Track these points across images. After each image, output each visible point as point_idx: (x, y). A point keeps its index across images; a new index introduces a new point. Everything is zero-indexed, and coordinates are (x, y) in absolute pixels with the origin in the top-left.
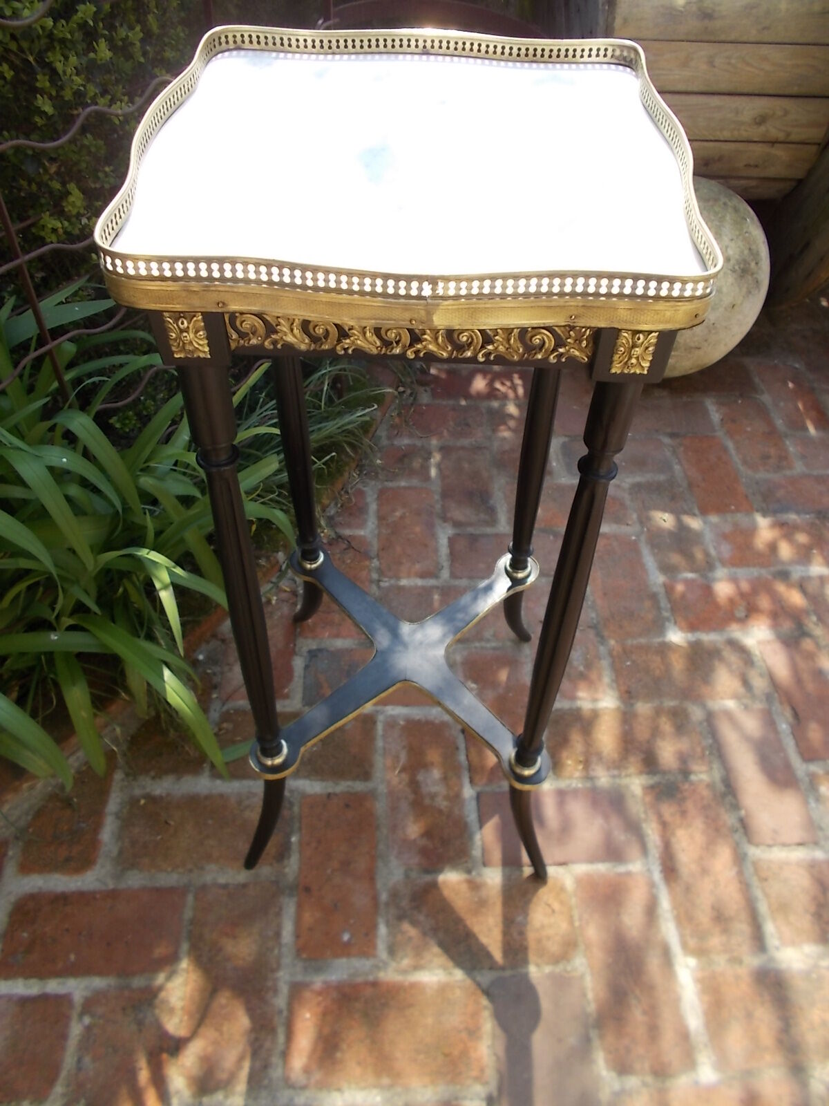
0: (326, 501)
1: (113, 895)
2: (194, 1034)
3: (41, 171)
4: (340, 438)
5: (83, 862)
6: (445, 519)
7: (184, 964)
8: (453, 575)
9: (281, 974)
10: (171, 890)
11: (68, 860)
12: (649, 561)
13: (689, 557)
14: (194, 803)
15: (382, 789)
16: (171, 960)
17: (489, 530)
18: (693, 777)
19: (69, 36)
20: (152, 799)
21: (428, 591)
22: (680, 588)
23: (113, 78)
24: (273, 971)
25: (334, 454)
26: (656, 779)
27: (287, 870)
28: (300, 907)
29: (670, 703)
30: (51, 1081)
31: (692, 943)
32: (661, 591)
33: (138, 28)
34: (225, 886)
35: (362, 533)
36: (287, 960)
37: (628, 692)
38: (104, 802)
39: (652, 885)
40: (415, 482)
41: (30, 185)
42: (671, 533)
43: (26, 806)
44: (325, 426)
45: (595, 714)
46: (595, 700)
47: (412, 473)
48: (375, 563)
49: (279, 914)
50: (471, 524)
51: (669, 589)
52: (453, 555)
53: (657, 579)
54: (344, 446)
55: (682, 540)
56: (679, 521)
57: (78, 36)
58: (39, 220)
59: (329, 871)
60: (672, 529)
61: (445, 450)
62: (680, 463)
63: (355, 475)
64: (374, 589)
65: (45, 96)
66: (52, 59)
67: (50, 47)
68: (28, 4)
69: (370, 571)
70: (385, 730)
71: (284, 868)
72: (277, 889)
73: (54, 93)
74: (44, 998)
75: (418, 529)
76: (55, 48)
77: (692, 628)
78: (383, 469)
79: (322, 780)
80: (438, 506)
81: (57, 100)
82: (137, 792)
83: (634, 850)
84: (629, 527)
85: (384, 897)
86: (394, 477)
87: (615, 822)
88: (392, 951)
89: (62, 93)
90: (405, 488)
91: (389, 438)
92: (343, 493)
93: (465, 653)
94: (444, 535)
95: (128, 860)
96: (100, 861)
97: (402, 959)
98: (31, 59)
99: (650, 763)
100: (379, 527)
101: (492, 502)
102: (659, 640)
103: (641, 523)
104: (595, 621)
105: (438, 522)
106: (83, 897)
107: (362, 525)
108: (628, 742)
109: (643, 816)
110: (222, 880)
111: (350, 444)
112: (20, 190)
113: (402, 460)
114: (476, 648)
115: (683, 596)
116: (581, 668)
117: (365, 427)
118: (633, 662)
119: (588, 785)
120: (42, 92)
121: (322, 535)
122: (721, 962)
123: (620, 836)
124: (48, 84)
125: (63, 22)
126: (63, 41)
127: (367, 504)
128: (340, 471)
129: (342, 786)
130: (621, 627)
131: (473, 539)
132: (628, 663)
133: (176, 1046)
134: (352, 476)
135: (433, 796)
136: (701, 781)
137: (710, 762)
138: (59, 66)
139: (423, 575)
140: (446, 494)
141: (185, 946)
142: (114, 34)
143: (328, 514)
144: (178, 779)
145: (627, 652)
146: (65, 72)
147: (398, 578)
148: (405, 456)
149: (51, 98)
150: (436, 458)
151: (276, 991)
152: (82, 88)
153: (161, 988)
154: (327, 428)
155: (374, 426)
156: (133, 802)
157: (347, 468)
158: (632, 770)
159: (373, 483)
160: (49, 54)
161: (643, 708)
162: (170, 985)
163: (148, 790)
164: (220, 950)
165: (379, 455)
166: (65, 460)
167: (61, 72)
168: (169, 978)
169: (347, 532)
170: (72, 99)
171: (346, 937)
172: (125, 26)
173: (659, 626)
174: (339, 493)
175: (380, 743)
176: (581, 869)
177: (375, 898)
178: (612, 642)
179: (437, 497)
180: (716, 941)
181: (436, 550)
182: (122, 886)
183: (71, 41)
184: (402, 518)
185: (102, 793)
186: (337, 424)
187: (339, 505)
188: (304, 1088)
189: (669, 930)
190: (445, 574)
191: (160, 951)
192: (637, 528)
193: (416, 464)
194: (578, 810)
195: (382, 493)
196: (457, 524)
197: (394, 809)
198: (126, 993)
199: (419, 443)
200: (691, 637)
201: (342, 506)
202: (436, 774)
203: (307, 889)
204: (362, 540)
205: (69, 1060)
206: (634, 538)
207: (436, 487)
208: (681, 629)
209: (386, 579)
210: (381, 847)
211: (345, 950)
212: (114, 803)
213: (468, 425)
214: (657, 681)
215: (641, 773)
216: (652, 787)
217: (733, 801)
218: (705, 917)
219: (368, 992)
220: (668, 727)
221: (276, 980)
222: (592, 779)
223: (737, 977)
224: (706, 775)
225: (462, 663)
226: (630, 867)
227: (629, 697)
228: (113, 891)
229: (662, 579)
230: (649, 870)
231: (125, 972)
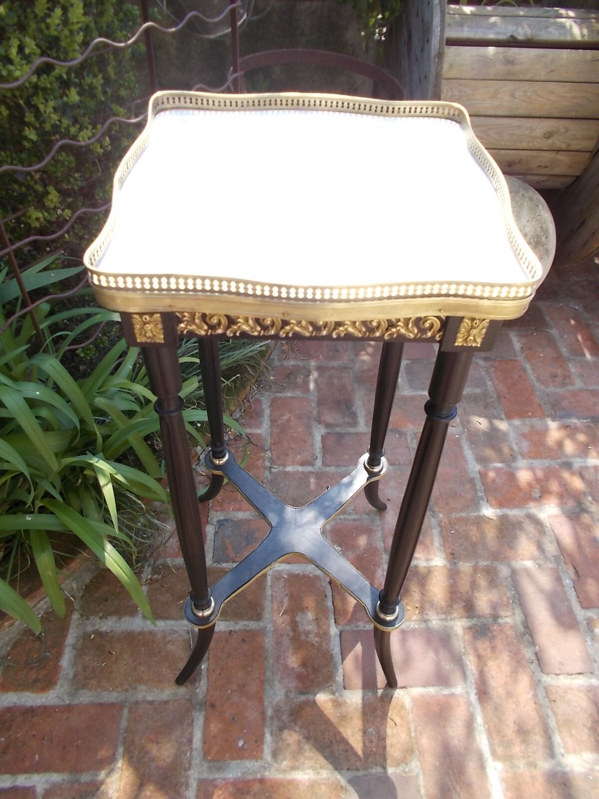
0: (233, 408)
1: (69, 708)
3: (29, 178)
4: (243, 362)
5: (46, 683)
6: (319, 422)
8: (324, 464)
9: (191, 772)
10: (112, 705)
11: (36, 681)
12: (469, 454)
13: (499, 451)
14: (131, 638)
15: (270, 627)
16: (112, 760)
17: (351, 430)
18: (500, 620)
19: (49, 86)
20: (100, 634)
21: (306, 475)
22: (492, 474)
23: (82, 112)
24: (186, 770)
25: (238, 375)
26: (474, 621)
27: (198, 690)
28: (207, 720)
29: (483, 563)
31: (500, 750)
32: (478, 476)
33: (100, 77)
34: (152, 703)
35: (259, 431)
36: (196, 761)
37: (453, 554)
38: (64, 637)
39: (469, 704)
40: (298, 393)
41: (20, 188)
42: (485, 433)
43: (7, 638)
45: (429, 571)
46: (428, 560)
47: (296, 386)
48: (269, 454)
49: (191, 725)
50: (337, 425)
51: (483, 475)
52: (324, 448)
53: (474, 467)
54: (246, 368)
55: (493, 438)
56: (491, 423)
57: (56, 85)
58: (27, 212)
59: (229, 692)
60: (485, 429)
61: (320, 369)
62: (491, 379)
63: (254, 388)
64: (267, 473)
65: (31, 128)
66: (36, 102)
67: (35, 94)
68: (19, 67)
69: (264, 460)
70: (272, 581)
71: (196, 688)
72: (191, 705)
73: (38, 125)
74: (14, 789)
75: (300, 430)
76: (39, 94)
77: (501, 505)
78: (275, 384)
79: (226, 621)
80: (315, 412)
81: (40, 131)
82: (89, 629)
83: (457, 677)
84: (454, 428)
85: (269, 712)
86: (282, 389)
87: (443, 654)
88: (275, 754)
89: (44, 125)
90: (291, 398)
91: (280, 360)
92: (245, 401)
94: (319, 433)
95: (81, 682)
96: (60, 682)
97: (282, 761)
98: (21, 102)
99: (470, 609)
100: (271, 426)
101: (354, 409)
102: (476, 514)
103: (463, 425)
105: (314, 423)
106: (46, 710)
107: (259, 426)
108: (453, 593)
109: (463, 650)
110: (149, 698)
111: (253, 367)
112: (13, 190)
113: (289, 377)
115: (494, 481)
117: (262, 354)
118: (456, 530)
119: (423, 626)
120: (29, 125)
121: (230, 433)
122: (521, 764)
123: (447, 666)
124: (33, 119)
125: (45, 76)
126: (44, 89)
127: (263, 410)
128: (243, 386)
129: (241, 625)
130: (447, 504)
131: (340, 437)
132: (453, 532)
134: (252, 388)
135: (307, 634)
136: (507, 623)
137: (513, 609)
138: (41, 107)
139: (303, 464)
140: (321, 403)
141: (121, 750)
142: (82, 81)
143: (234, 417)
144: (120, 619)
145: (452, 523)
146: (45, 112)
147: (285, 466)
148: (291, 373)
149: (36, 129)
150: (314, 375)
151: (187, 786)
152: (58, 123)
153: (102, 783)
154: (235, 355)
155: (269, 352)
156: (86, 636)
157: (249, 383)
158: (455, 615)
159: (268, 393)
160: (35, 98)
161: (465, 567)
162: (108, 780)
163: (97, 627)
164: (147, 753)
165: (272, 373)
166: (38, 393)
167: (43, 112)
168: (108, 775)
169: (248, 431)
170: (51, 129)
171: (241, 743)
172: (91, 76)
173: (475, 504)
174: (243, 401)
175: (269, 592)
176: (417, 691)
177: (263, 713)
178: (441, 516)
179: (314, 405)
180: (517, 749)
181: (312, 445)
182: (76, 702)
183: (51, 89)
184: (288, 421)
185: (64, 629)
186: (241, 353)
187: (242, 411)
189: (482, 741)
190: (319, 463)
191: (103, 753)
192: (460, 429)
193: (299, 380)
194: (416, 646)
195: (273, 402)
196: (328, 425)
197: (278, 643)
198: (76, 786)
199: (301, 364)
200: (499, 512)
201: (244, 411)
202: (310, 616)
203: (213, 706)
204: (259, 436)
206: (457, 436)
207: (314, 397)
208: (492, 506)
209: (276, 467)
210: (268, 673)
211: (240, 754)
212: (70, 639)
213: (337, 351)
214: (474, 545)
215: (462, 617)
216: (470, 628)
217: (530, 639)
218: (510, 730)
219: (257, 787)
220: (482, 582)
221: (187, 777)
222: (426, 621)
223: (533, 778)
224: (510, 619)
225: (331, 531)
226: (453, 690)
227: (454, 558)
228: (69, 705)
229: (478, 467)
230: (467, 692)
231: (75, 770)
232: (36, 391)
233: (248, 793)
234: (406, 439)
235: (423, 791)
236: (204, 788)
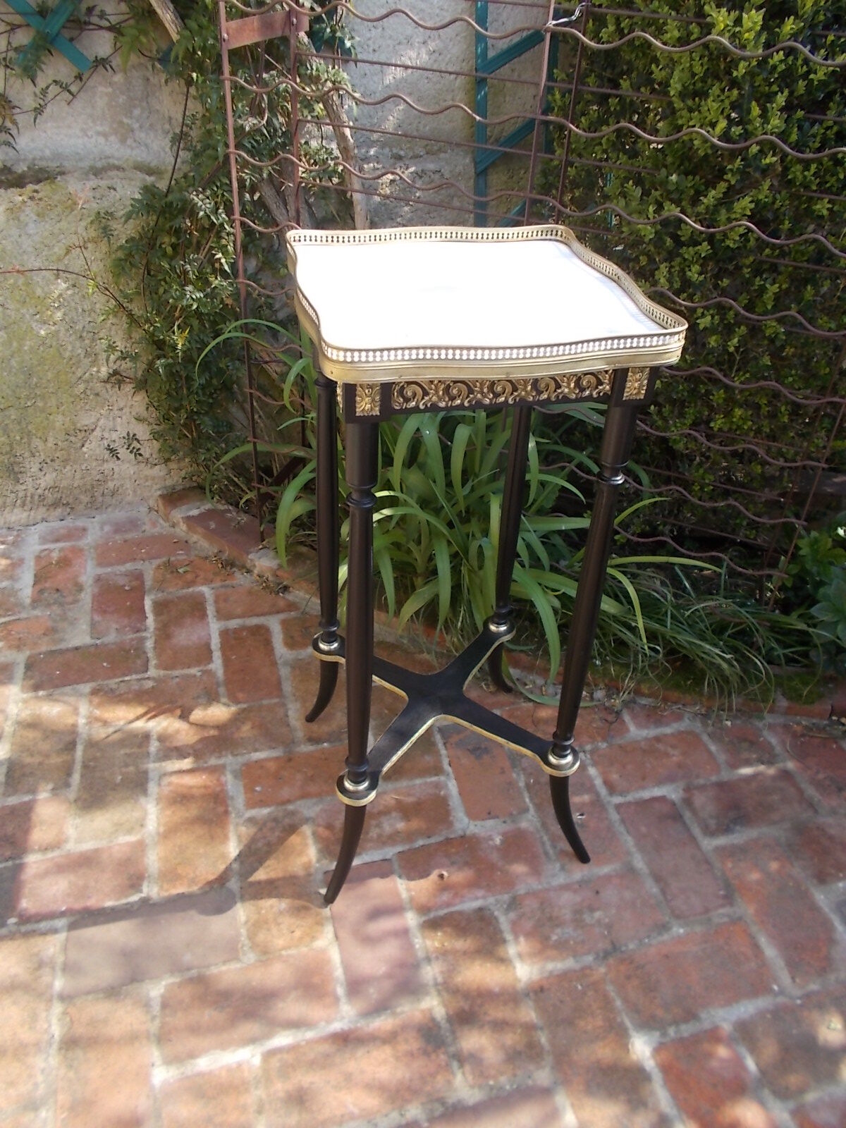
1: (274, 664)
2: (192, 724)
5: (292, 644)
6: (687, 789)
7: (233, 709)
8: (618, 807)
9: (230, 757)
10: (280, 690)
11: (292, 637)
12: (746, 1009)
13: (784, 1066)
16: (236, 701)
17: (696, 831)
18: (455, 1064)
24: (233, 754)
26: (444, 1024)
27: (302, 746)
28: (277, 759)
29: (543, 1039)
30: (166, 669)
31: (275, 1062)
32: (705, 1025)
35: (632, 727)
36: (241, 759)
37: (542, 989)
39: (329, 1022)
40: (722, 757)
42: (811, 1038)
45: (504, 961)
46: (520, 956)
47: (733, 752)
48: (603, 745)
49: (271, 748)
50: (694, 812)
52: (645, 802)
55: (809, 1055)
59: (305, 770)
60: (821, 1037)
61: (785, 774)
63: (697, 708)
69: (592, 743)
70: (431, 783)
71: (304, 744)
72: (288, 743)
74: (210, 652)
75: (660, 770)
77: (666, 1068)
78: (721, 729)
80: (701, 781)
83: (361, 1005)
85: (290, 807)
86: (717, 739)
87: (387, 985)
88: (251, 820)
90: (709, 751)
92: (669, 704)
93: (531, 829)
94: (671, 792)
96: (294, 652)
97: (246, 827)
99: (463, 1019)
100: (646, 739)
101: (738, 828)
102: (628, 1025)
103: (808, 996)
104: (624, 949)
105: (681, 784)
107: (641, 727)
108: (481, 996)
109: (399, 1010)
110: (290, 713)
113: (744, 743)
114: (541, 837)
115: (710, 1055)
116: (554, 938)
118: (584, 993)
119: (421, 954)
122: (258, 1093)
123: (373, 993)
127: (667, 725)
130: (628, 977)
131: (676, 816)
132: (580, 987)
133: (184, 716)
134: (693, 705)
135: (378, 826)
136: (453, 1074)
137: (480, 1087)
139: (607, 783)
140: (721, 786)
141: (245, 706)
143: (637, 699)
145: (594, 985)
147: (595, 766)
148: (751, 742)
150: (769, 771)
151: (220, 757)
153: (218, 702)
158: (446, 995)
159: (699, 725)
161: (528, 1013)
162: (220, 705)
164: (243, 723)
165: (737, 722)
168: (225, 704)
169: (627, 717)
171: (258, 789)
173: (647, 1023)
174: (665, 699)
175: (418, 781)
176: (335, 955)
177: (289, 801)
178: (602, 970)
179: (714, 778)
180: (280, 1087)
181: (643, 788)
182: (280, 667)
184: (669, 756)
187: (653, 705)
188: (159, 785)
189: (283, 1039)
190: (617, 800)
191: (240, 695)
192: (796, 992)
193: (747, 755)
194: (391, 950)
195: (690, 734)
196: (688, 802)
198: (215, 687)
199: (778, 750)
200: (650, 1064)
201: (653, 707)
202: (401, 825)
203: (290, 760)
204: (624, 730)
205: (176, 673)
206: (776, 987)
207: (725, 775)
208: (657, 1051)
211: (249, 789)
214: (569, 1022)
215: (445, 1006)
216: (433, 1019)
217: (437, 1113)
218: (303, 1079)
219: (221, 809)
220: (510, 1039)
221: (226, 756)
222: (428, 959)
223: (244, 1109)
225: (519, 829)
226: (343, 1000)
227: (536, 993)
228: (276, 663)
229: (727, 1027)
230: (343, 1018)
231: (228, 682)
233: (215, 803)
234: (722, 906)
235: (224, 968)
236: (217, 770)
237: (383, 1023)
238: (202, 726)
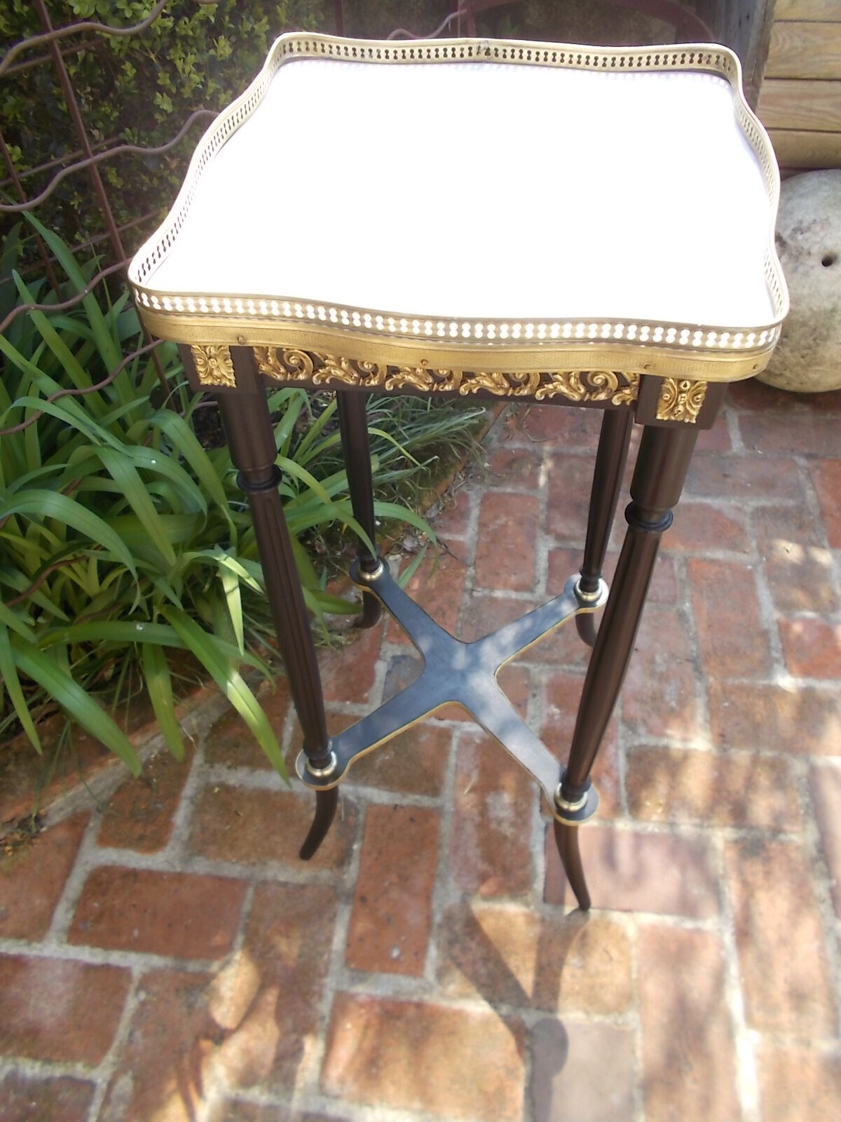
0: (427, 503)
1: (179, 877)
2: (240, 1026)
3: (162, 166)
4: (446, 439)
5: (154, 842)
6: (548, 531)
7: (238, 956)
8: (547, 592)
9: (328, 980)
10: (234, 881)
11: (141, 838)
12: (765, 595)
13: (813, 594)
14: (264, 797)
15: (449, 807)
16: (227, 949)
18: (782, 837)
19: (191, 33)
20: (226, 789)
21: (521, 605)
22: (797, 628)
23: (238, 71)
24: (322, 976)
25: (436, 457)
26: (742, 833)
27: (345, 877)
28: (354, 916)
29: (767, 753)
30: (104, 1049)
31: (758, 1015)
32: (774, 629)
33: (265, 20)
34: (285, 884)
35: (460, 538)
36: (336, 966)
37: (722, 736)
38: (181, 786)
39: (721, 946)
40: (522, 489)
41: (151, 180)
42: (794, 567)
43: (110, 780)
44: (432, 427)
45: (686, 756)
46: (685, 740)
47: (520, 479)
48: (471, 571)
49: (332, 920)
50: (574, 538)
51: (784, 628)
52: (551, 570)
53: (770, 614)
54: (450, 448)
55: (806, 575)
56: (806, 552)
57: (201, 32)
58: (158, 215)
59: (386, 884)
60: (795, 561)
61: (557, 457)
62: (814, 488)
63: (460, 477)
64: (466, 597)
65: (164, 94)
66: (172, 57)
67: (172, 45)
68: (147, 6)
69: (464, 579)
70: (459, 746)
71: (344, 873)
72: (333, 895)
73: (174, 90)
74: (106, 968)
75: (519, 540)
76: (177, 45)
77: (806, 672)
78: (490, 473)
79: (391, 791)
80: (542, 517)
81: (177, 98)
82: (213, 779)
83: (708, 906)
84: (746, 556)
85: (438, 918)
86: (499, 482)
87: (692, 874)
88: (441, 974)
89: (182, 90)
90: (511, 495)
91: (501, 440)
92: (446, 495)
93: (552, 675)
94: (545, 547)
95: (198, 845)
96: (171, 843)
97: (449, 983)
98: (153, 57)
99: (739, 814)
100: (479, 533)
102: (765, 682)
103: (760, 551)
104: (695, 654)
105: (540, 533)
106: (151, 876)
107: (462, 531)
108: (719, 790)
109: (721, 871)
110: (282, 878)
111: (461, 448)
112: (142, 184)
113: (513, 466)
114: (563, 670)
115: (799, 638)
116: (673, 704)
117: (475, 430)
118: (732, 703)
119: (666, 830)
120: (161, 89)
121: (420, 537)
122: (788, 1040)
123: (697, 891)
124: (168, 81)
125: (186, 19)
126: (185, 38)
127: (469, 509)
128: (445, 473)
129: (410, 799)
130: (723, 663)
131: (575, 554)
132: (726, 704)
133: (220, 1036)
134: (456, 479)
135: (500, 821)
136: (791, 841)
137: (805, 822)
138: (179, 64)
139: (518, 588)
140: (552, 504)
141: (240, 939)
142: (240, 27)
143: (429, 516)
144: (253, 771)
145: (726, 692)
146: (183, 70)
147: (492, 589)
148: (514, 461)
149: (170, 95)
150: (548, 465)
151: (321, 996)
152: (200, 86)
153: (214, 976)
154: (434, 429)
155: (485, 427)
156: (208, 789)
157: (452, 470)
158: (715, 821)
159: (478, 486)
160: (171, 51)
161: (742, 756)
162: (222, 975)
163: (223, 779)
164: (273, 947)
165: (487, 458)
166: (154, 462)
167: (180, 71)
168: (222, 968)
169: (446, 536)
170: (191, 96)
171: (395, 953)
172: (252, 19)
173: (765, 667)
174: (442, 495)
175: (452, 760)
176: (648, 919)
177: (429, 918)
178: (711, 679)
179: (542, 507)
180: (786, 1016)
181: (534, 563)
182: (189, 870)
183: (194, 38)
184: (504, 526)
185: (181, 776)
186: (443, 426)
187: (441, 508)
188: (337, 1097)
189: (734, 1000)
190: (541, 589)
191: (218, 939)
192: (756, 556)
193: (526, 471)
194: (654, 858)
195: (486, 498)
196: (560, 537)
197: (459, 829)
198: (181, 976)
199: (529, 447)
200: (801, 682)
201: (443, 509)
202: (507, 798)
203: (363, 899)
204: (460, 545)
205: (122, 1031)
206: (749, 567)
207: (543, 496)
208: (791, 672)
209: (480, 589)
210: (441, 866)
211: (391, 966)
212: (190, 788)
213: (584, 431)
214: (756, 727)
215: (725, 825)
216: (736, 842)
217: (825, 869)
218: (779, 989)
219: (411, 1012)
220: (763, 780)
221: (322, 986)
222: (672, 825)
223: (804, 1061)
224: (801, 837)
225: (548, 686)
226: (700, 924)
227: (724, 742)
228: (180, 874)
229: (777, 615)
230: (720, 930)
231: (182, 954)
232: (151, 459)
233: (398, 1017)
234: (672, 565)
235: (639, 1054)
236: (342, 1003)
237: (732, 891)
238: (251, 1011)
